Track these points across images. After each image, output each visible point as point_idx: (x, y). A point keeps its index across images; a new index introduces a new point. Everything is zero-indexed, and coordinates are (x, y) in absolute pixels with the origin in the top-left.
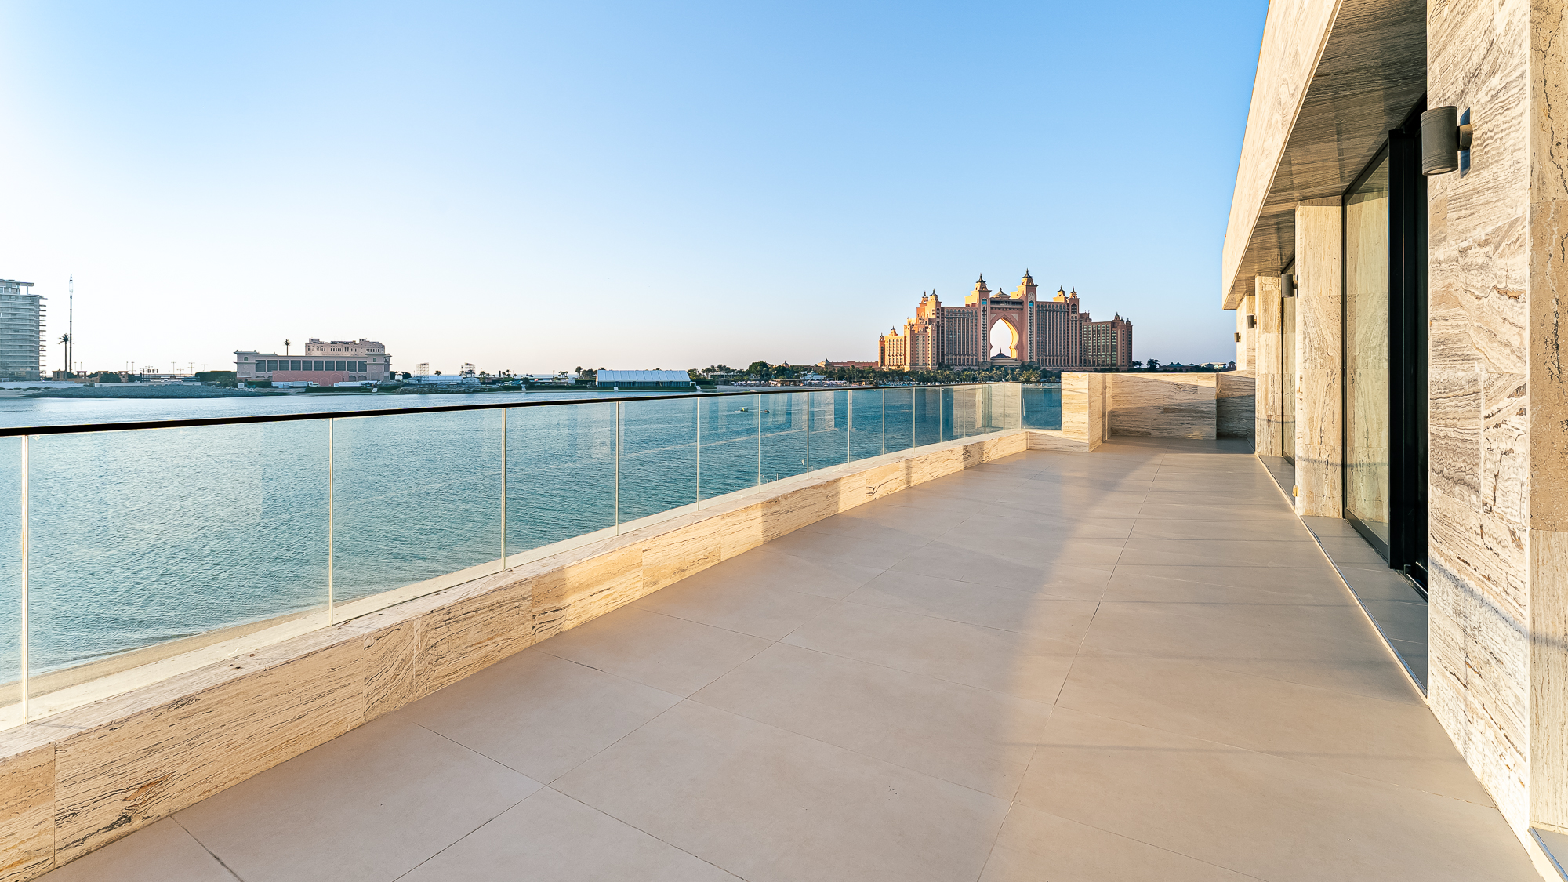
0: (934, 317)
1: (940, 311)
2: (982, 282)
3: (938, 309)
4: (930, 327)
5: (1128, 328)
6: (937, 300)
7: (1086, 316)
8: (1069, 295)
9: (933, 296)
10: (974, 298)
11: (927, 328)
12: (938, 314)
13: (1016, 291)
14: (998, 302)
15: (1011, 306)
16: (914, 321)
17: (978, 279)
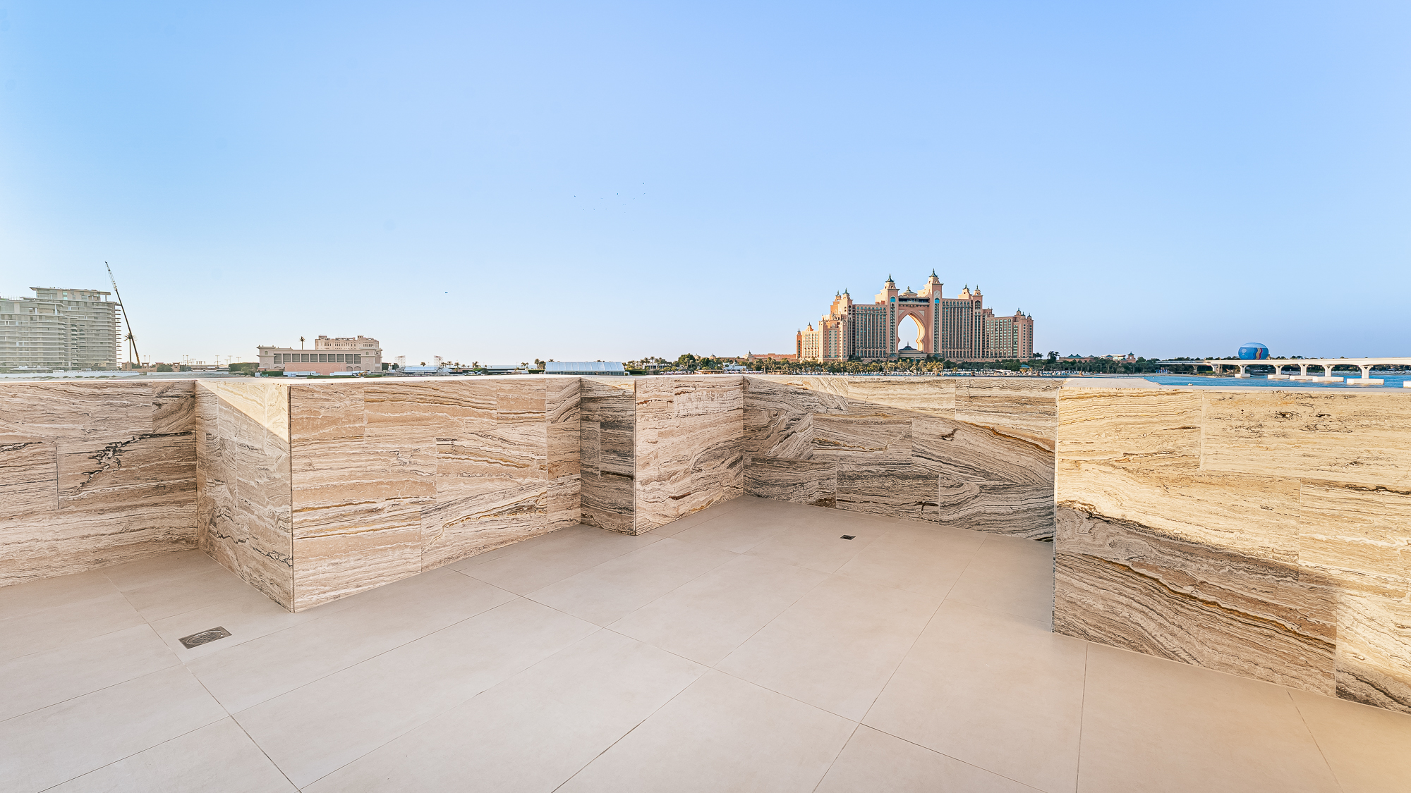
0: (846, 313)
1: (852, 308)
2: (891, 281)
3: (850, 307)
4: (842, 322)
5: (1029, 322)
6: (849, 298)
7: (989, 312)
8: (973, 293)
9: (846, 295)
10: (882, 296)
11: (838, 323)
12: (850, 310)
13: (924, 291)
14: (906, 300)
15: (917, 303)
16: (827, 317)
17: (888, 278)
